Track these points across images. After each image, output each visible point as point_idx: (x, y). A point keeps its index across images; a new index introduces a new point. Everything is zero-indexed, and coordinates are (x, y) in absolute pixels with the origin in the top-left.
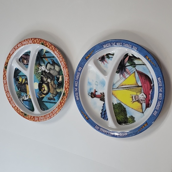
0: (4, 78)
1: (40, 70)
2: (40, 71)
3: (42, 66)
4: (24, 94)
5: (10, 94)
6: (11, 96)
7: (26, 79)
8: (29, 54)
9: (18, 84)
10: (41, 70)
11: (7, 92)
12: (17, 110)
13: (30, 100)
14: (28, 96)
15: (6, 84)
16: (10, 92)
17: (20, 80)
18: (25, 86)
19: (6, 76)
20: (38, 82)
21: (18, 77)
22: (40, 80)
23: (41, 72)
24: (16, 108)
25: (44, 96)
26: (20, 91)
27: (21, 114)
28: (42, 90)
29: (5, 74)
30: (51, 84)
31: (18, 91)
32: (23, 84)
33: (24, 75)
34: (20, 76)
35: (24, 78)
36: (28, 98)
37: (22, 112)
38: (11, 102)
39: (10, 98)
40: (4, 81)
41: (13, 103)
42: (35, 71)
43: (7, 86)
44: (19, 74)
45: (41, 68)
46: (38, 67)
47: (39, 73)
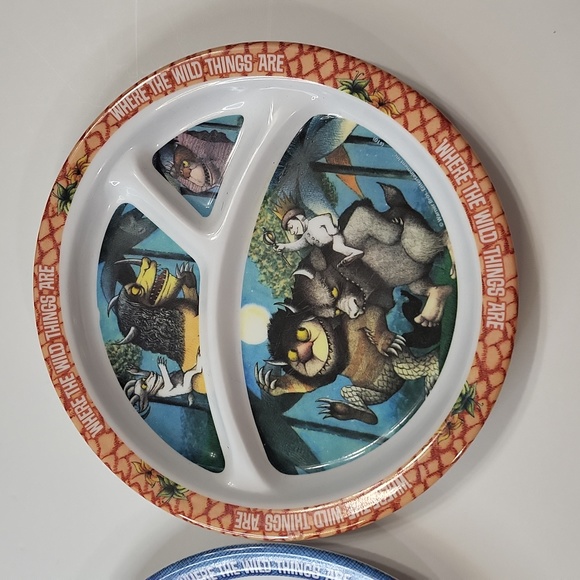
0: (41, 254)
2: (294, 245)
3: (309, 214)
4: (160, 361)
5: (75, 357)
6: (80, 370)
7: (190, 279)
8: (228, 133)
9: (123, 301)
10: (299, 237)
11: (52, 341)
12: (113, 453)
13: (199, 403)
14: (188, 377)
15: (55, 291)
16: (72, 346)
17: (146, 278)
18: (172, 317)
19: (57, 246)
20: (268, 307)
21: (129, 258)
22: (288, 294)
23: (302, 250)
24: (108, 442)
25: (298, 388)
27: (141, 480)
28: (292, 355)
29: (53, 231)
30: (363, 330)
31: (119, 337)
32: (159, 307)
33: (176, 251)
34: (148, 255)
35: (173, 270)
36: (183, 389)
37: (149, 473)
38: (78, 402)
39: (70, 377)
40: (41, 275)
41: (91, 411)
42: (261, 239)
43: (55, 308)
44: (144, 241)
45: (305, 230)
46: (286, 217)
47: (281, 251)
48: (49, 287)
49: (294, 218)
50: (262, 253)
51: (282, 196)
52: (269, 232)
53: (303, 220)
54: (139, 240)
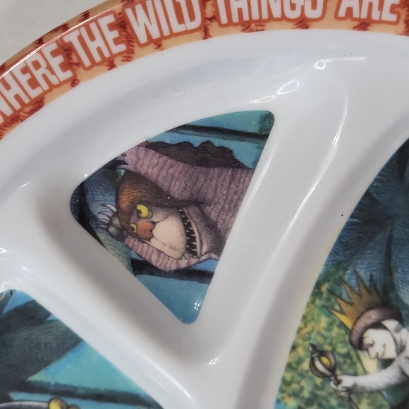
2: (376, 378)
10: (386, 363)
42: (306, 365)
44: (53, 368)
45: (401, 349)
46: (361, 324)
47: (349, 390)
49: (378, 325)
50: (306, 394)
51: (353, 282)
52: (322, 353)
53: (397, 330)
54: (43, 364)
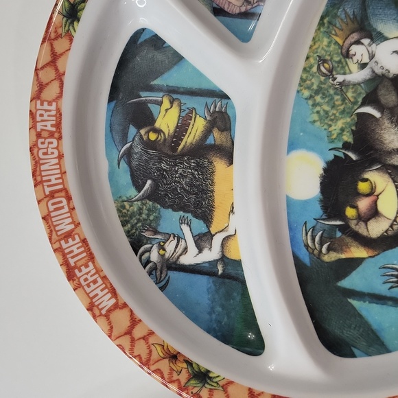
0: (41, 87)
1: (353, 66)
2: (357, 75)
3: (378, 37)
4: (182, 221)
5: (80, 215)
6: (86, 231)
7: (222, 121)
9: (138, 149)
10: (363, 66)
11: (52, 195)
12: (129, 332)
13: (231, 271)
14: (217, 241)
15: (57, 133)
16: (76, 201)
17: (167, 120)
18: (199, 167)
19: (60, 77)
20: (321, 153)
22: (348, 137)
23: (366, 82)
24: (122, 320)
25: (358, 252)
26: (153, 196)
27: (165, 365)
28: (350, 212)
29: (55, 57)
31: (132, 192)
32: (183, 155)
33: (204, 86)
34: (172, 92)
35: (201, 109)
36: (211, 254)
37: (174, 357)
38: (84, 270)
39: (74, 239)
40: (39, 112)
41: (100, 281)
42: (315, 69)
43: (56, 154)
44: (166, 76)
45: (372, 56)
46: (348, 42)
48: (49, 128)
49: (358, 42)
50: (315, 87)
51: (343, 16)
52: (325, 61)
53: (370, 45)
54: (159, 74)
